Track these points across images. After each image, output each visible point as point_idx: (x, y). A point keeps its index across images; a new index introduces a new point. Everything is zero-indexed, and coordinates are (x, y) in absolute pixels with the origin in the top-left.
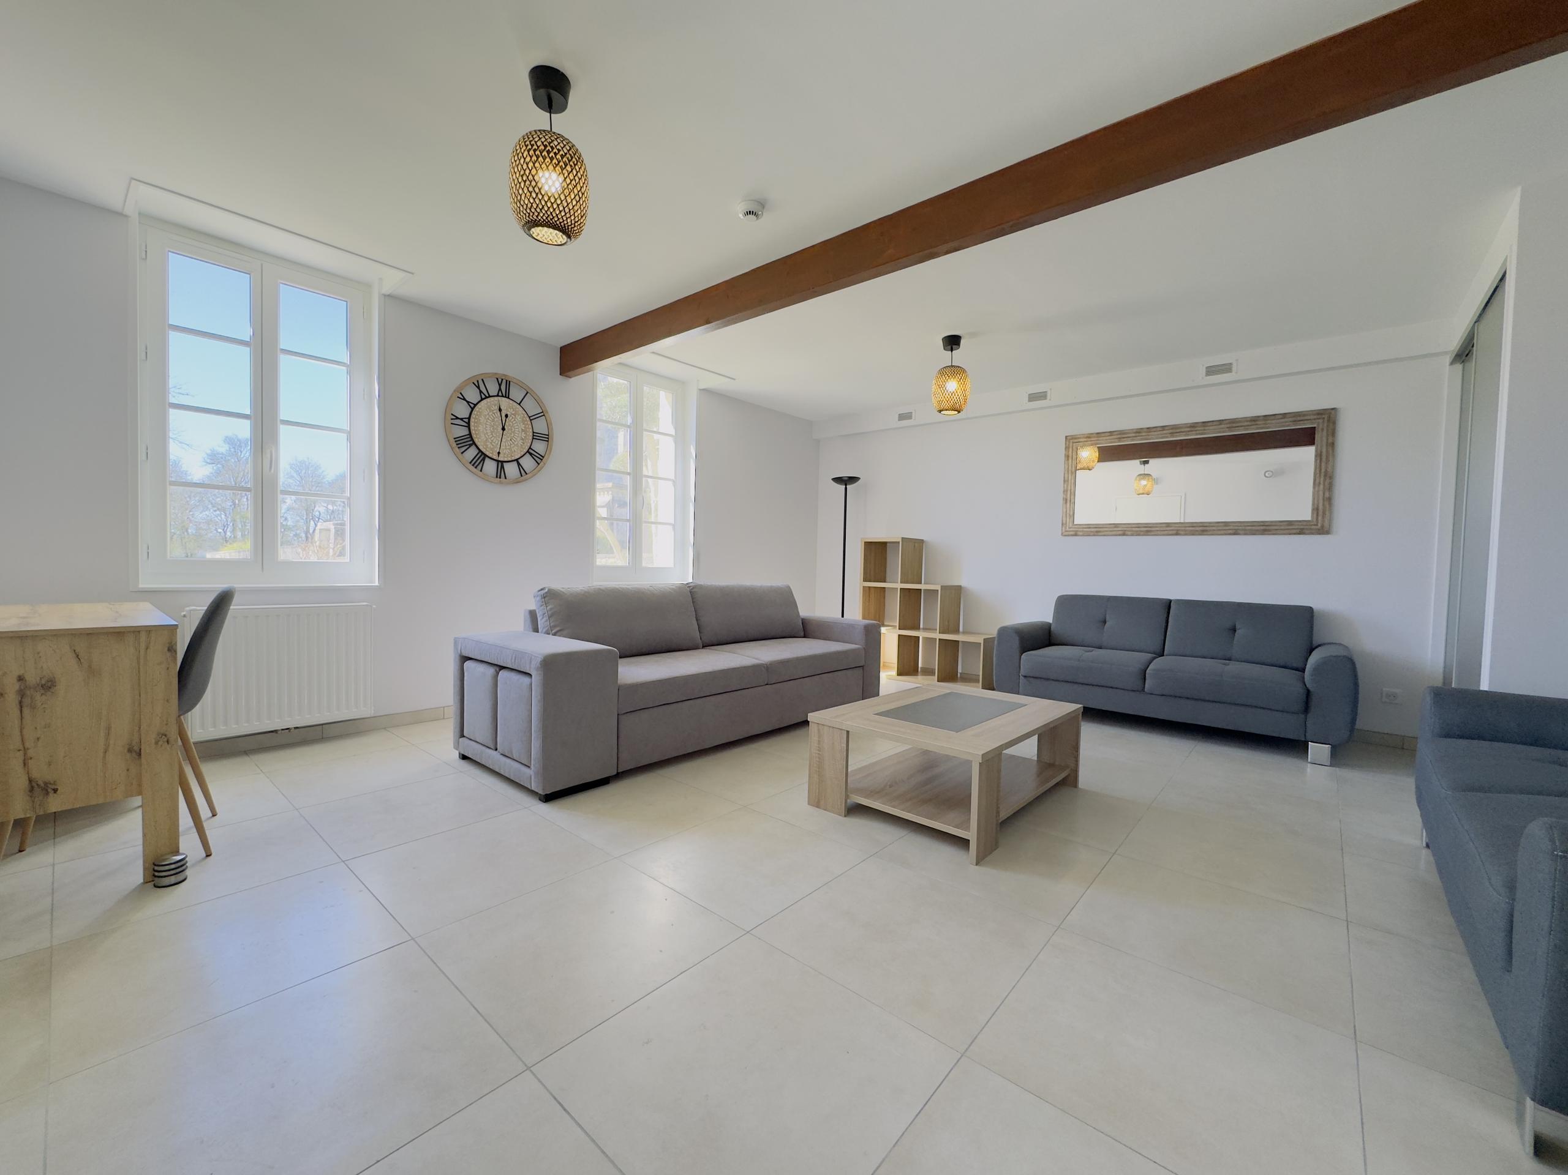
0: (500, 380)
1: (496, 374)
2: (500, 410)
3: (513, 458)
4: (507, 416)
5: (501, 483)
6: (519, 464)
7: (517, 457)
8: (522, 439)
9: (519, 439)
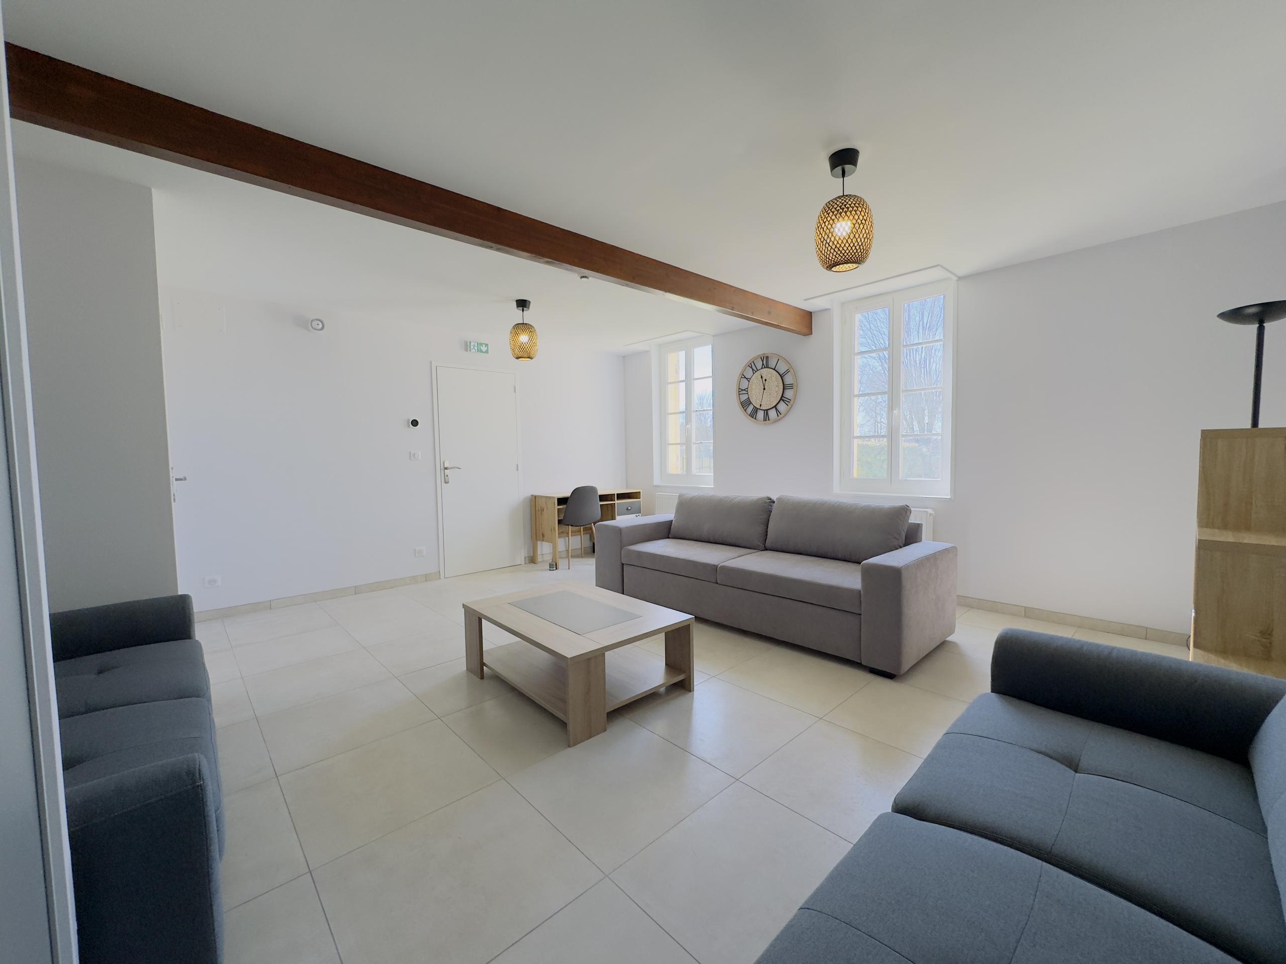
0: (762, 358)
1: (759, 355)
2: (762, 377)
3: (772, 406)
4: (766, 380)
5: (765, 424)
6: (776, 409)
7: (774, 405)
8: (777, 392)
9: (774, 392)
